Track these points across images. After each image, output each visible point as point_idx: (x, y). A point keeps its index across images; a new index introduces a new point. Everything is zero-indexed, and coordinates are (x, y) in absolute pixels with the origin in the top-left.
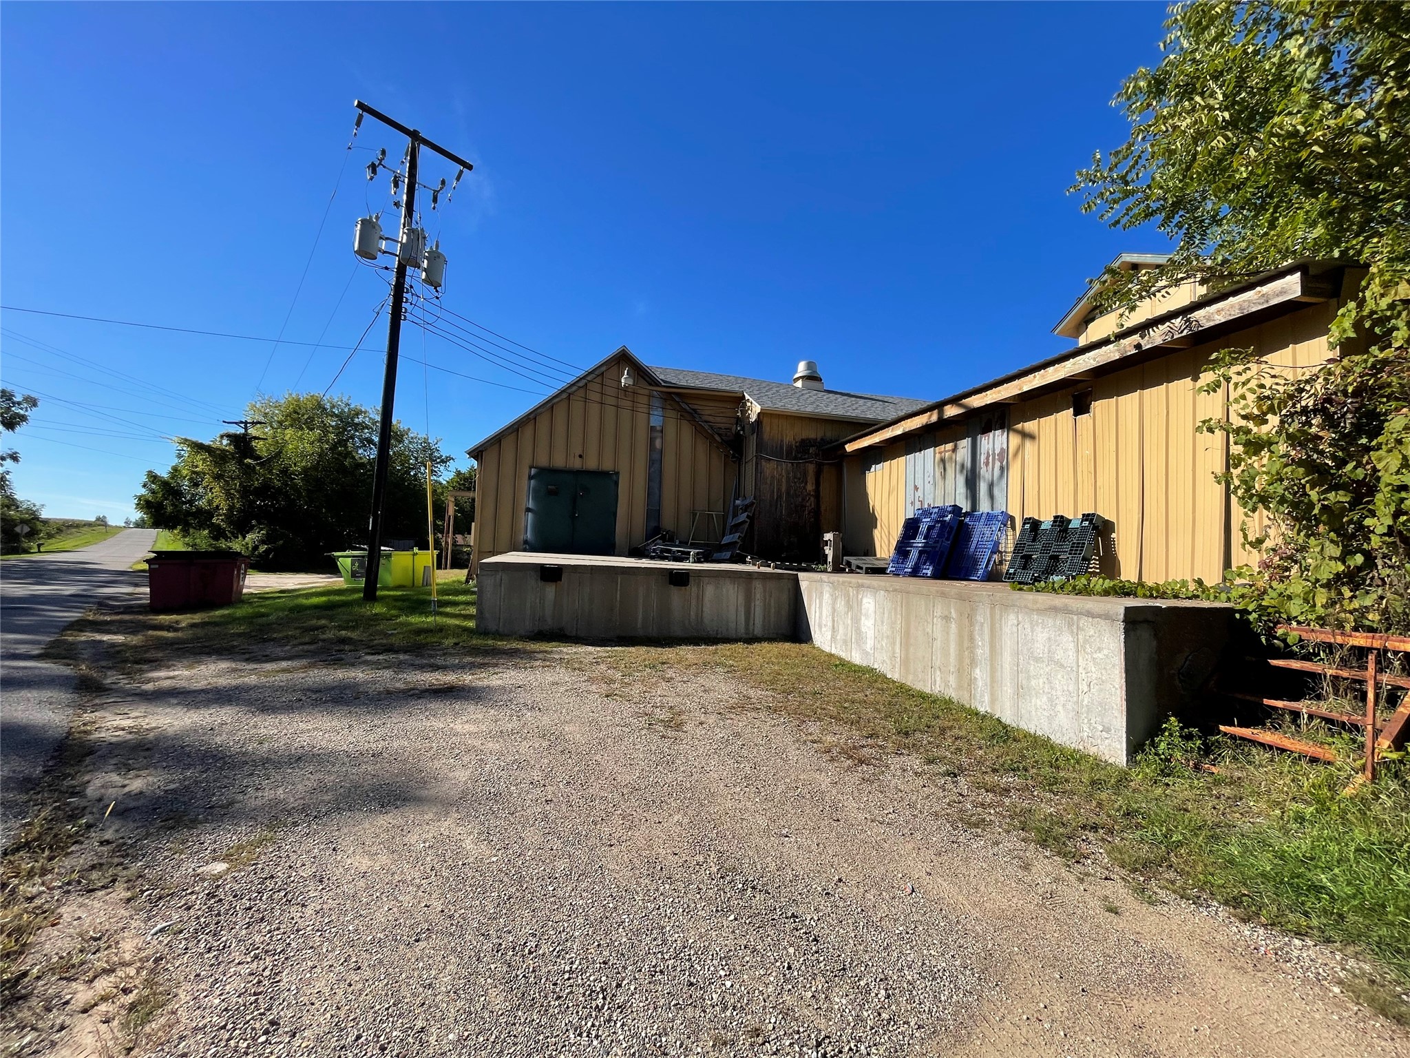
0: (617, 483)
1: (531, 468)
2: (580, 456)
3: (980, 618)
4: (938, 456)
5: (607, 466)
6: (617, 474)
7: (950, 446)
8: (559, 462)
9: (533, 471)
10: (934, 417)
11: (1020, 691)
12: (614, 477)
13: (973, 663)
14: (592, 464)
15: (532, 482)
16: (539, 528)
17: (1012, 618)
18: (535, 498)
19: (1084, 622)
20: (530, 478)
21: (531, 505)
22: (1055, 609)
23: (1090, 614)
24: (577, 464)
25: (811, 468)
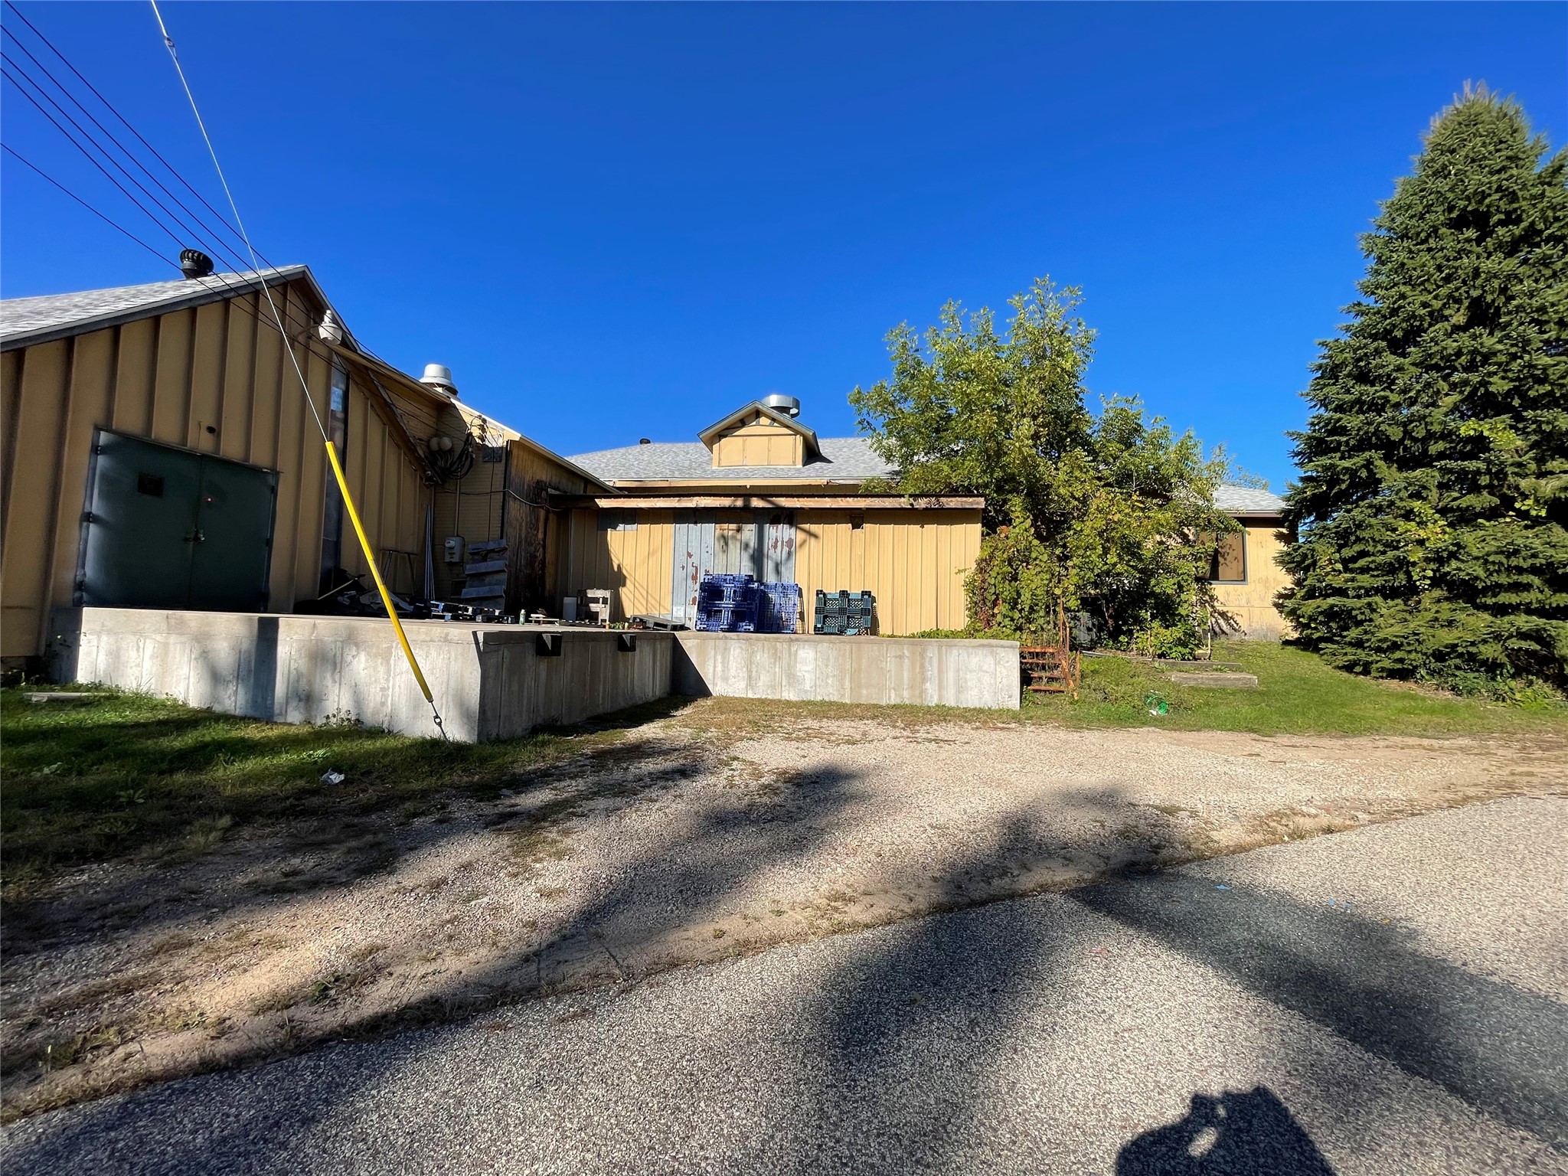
0: (274, 491)
1: (98, 429)
2: (211, 430)
3: (929, 654)
4: (718, 532)
5: (260, 457)
6: (276, 473)
7: (733, 526)
8: (166, 430)
9: (104, 438)
10: (739, 503)
11: (960, 689)
12: (271, 480)
13: (924, 680)
14: (231, 448)
15: (102, 460)
16: (114, 557)
17: (955, 652)
18: (107, 496)
19: (999, 650)
20: (96, 450)
21: (96, 507)
22: (983, 646)
23: (1002, 647)
24: (201, 442)
25: (542, 513)
